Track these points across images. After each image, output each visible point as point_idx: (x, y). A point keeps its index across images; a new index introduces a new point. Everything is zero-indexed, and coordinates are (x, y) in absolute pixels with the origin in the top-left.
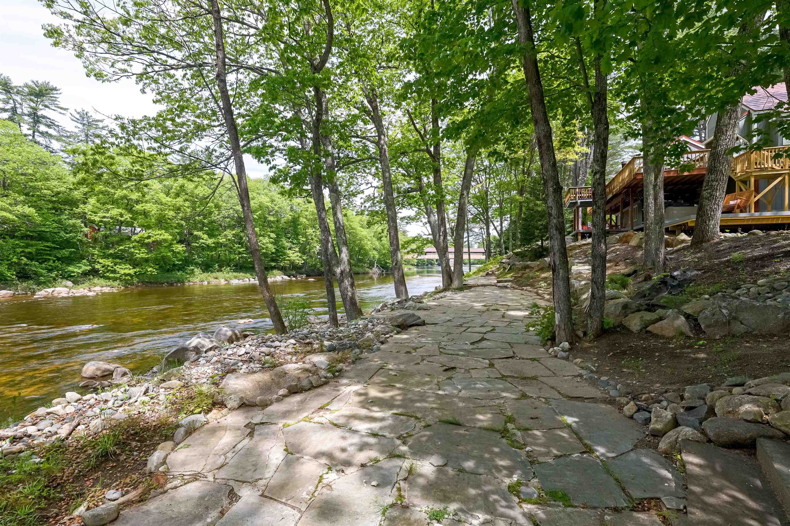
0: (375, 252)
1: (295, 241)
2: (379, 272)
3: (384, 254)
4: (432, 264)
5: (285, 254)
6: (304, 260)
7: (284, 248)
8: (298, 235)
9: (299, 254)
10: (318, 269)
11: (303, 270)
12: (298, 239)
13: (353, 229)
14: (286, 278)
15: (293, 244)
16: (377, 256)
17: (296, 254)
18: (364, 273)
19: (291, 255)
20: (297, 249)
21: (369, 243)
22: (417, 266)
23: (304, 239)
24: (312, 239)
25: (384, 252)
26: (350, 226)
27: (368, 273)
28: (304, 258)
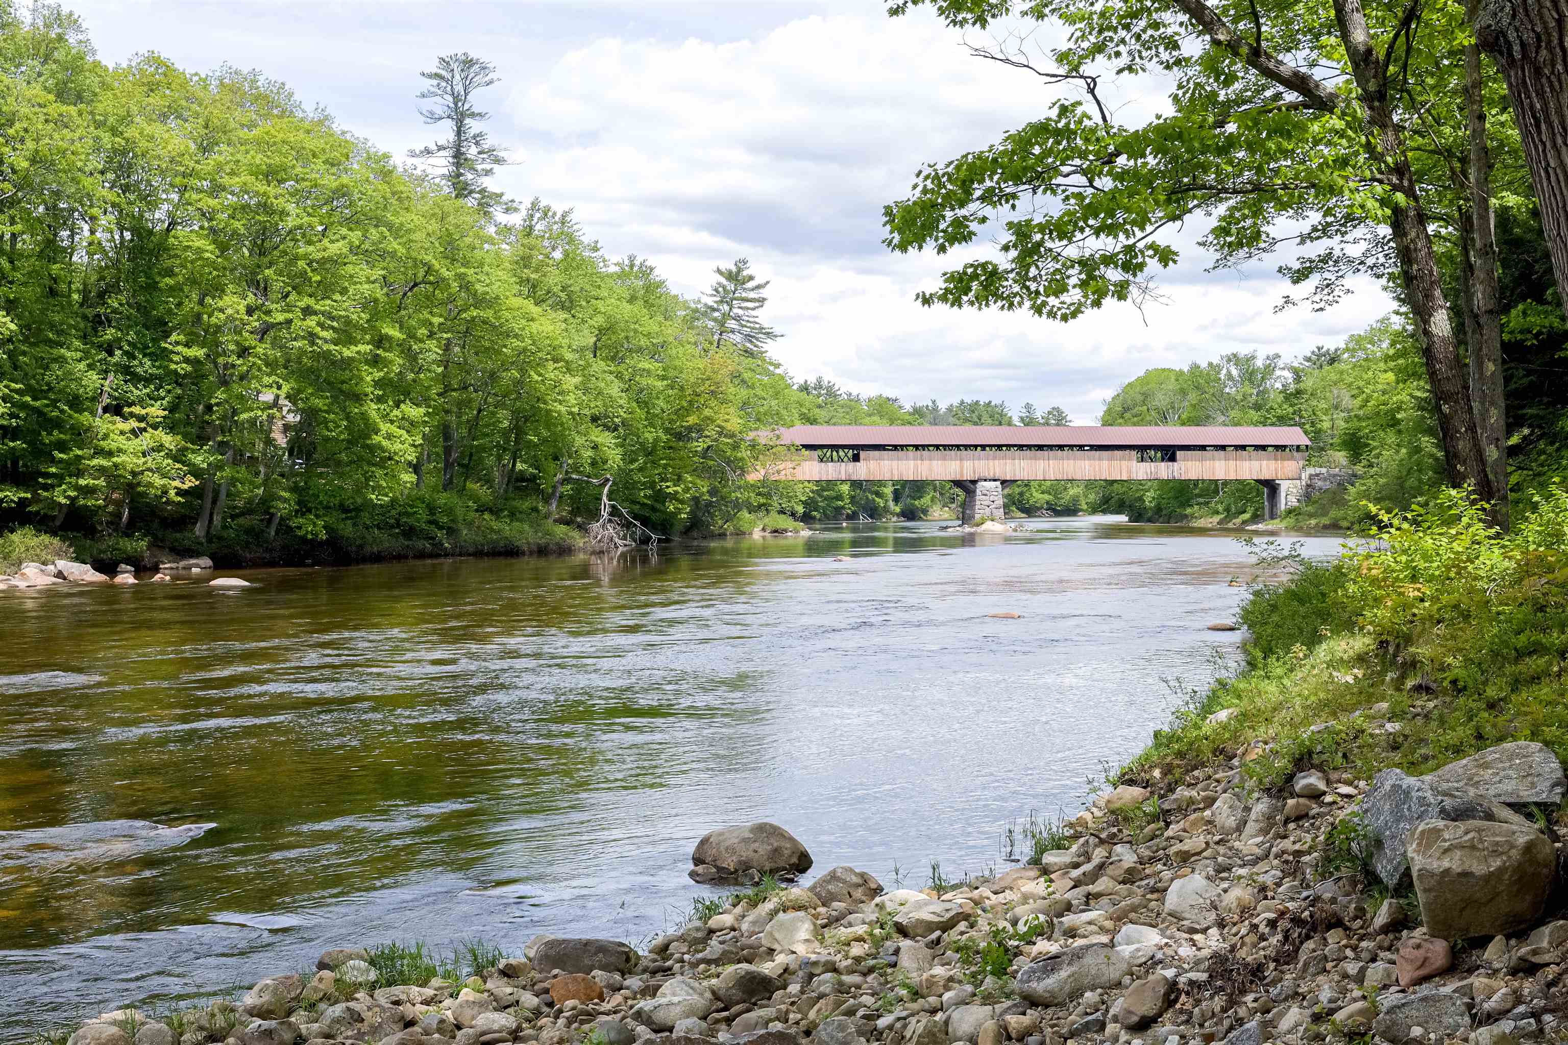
0: (605, 439)
1: (144, 366)
2: (623, 545)
3: (650, 452)
4: (874, 512)
5: (81, 435)
6: (196, 472)
7: (76, 403)
8: (162, 328)
9: (169, 441)
10: (285, 528)
11: (199, 530)
12: (162, 355)
13: (480, 301)
14: (85, 574)
15: (134, 378)
16: (614, 457)
17: (146, 440)
18: (542, 551)
19: (116, 442)
20: (156, 411)
21: (571, 381)
22: (806, 518)
23: (197, 352)
24: (243, 352)
25: (649, 436)
26: (466, 286)
27: (565, 550)
28: (199, 459)
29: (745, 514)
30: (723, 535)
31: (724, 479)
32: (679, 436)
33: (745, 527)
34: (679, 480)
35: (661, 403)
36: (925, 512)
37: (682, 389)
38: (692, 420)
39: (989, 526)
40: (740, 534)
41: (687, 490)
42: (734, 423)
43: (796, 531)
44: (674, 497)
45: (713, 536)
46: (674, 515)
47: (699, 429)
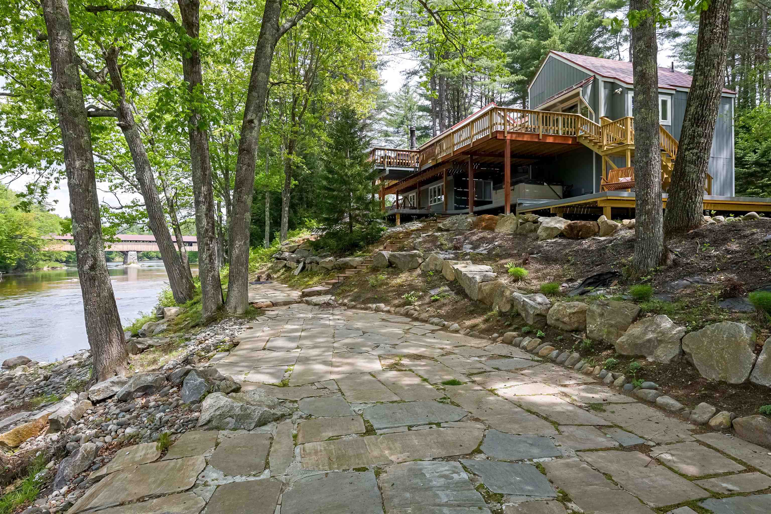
29: (41, 262)
30: (31, 270)
31: (31, 252)
32: (12, 238)
33: (40, 266)
34: (11, 252)
35: (4, 227)
36: (113, 259)
37: (13, 222)
38: (18, 233)
39: (132, 265)
40: (38, 269)
41: (15, 256)
42: (34, 233)
43: (61, 268)
44: (10, 258)
45: (27, 270)
46: (10, 264)
47: (21, 236)
